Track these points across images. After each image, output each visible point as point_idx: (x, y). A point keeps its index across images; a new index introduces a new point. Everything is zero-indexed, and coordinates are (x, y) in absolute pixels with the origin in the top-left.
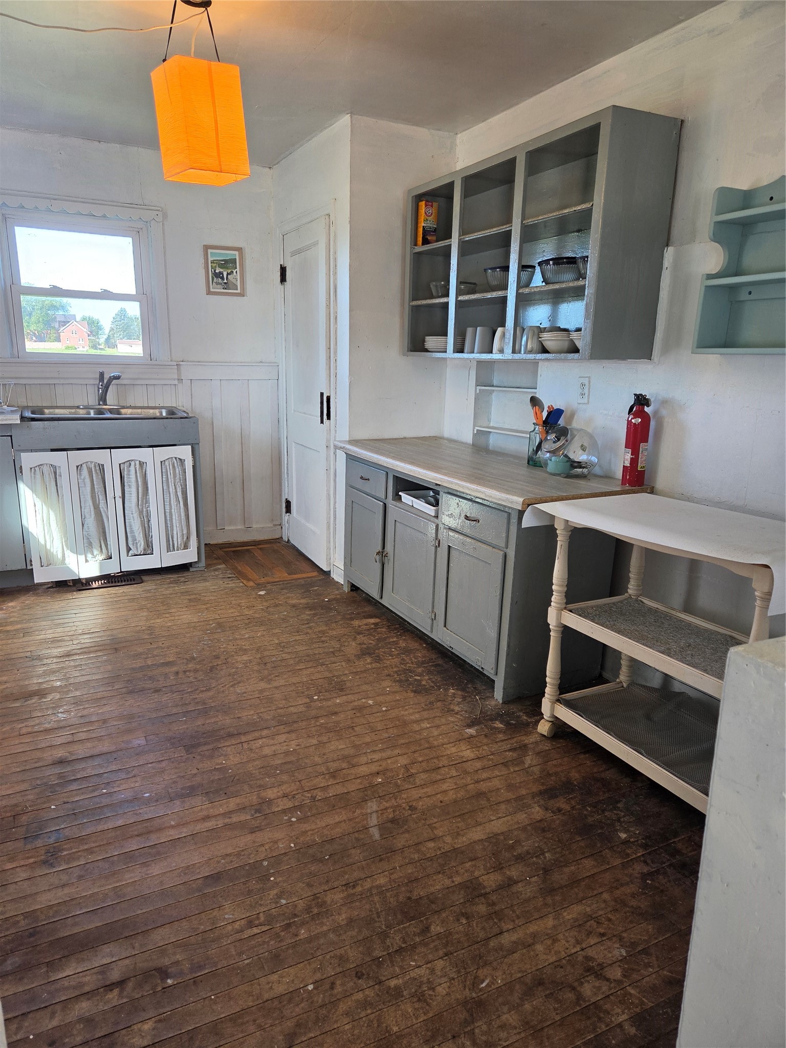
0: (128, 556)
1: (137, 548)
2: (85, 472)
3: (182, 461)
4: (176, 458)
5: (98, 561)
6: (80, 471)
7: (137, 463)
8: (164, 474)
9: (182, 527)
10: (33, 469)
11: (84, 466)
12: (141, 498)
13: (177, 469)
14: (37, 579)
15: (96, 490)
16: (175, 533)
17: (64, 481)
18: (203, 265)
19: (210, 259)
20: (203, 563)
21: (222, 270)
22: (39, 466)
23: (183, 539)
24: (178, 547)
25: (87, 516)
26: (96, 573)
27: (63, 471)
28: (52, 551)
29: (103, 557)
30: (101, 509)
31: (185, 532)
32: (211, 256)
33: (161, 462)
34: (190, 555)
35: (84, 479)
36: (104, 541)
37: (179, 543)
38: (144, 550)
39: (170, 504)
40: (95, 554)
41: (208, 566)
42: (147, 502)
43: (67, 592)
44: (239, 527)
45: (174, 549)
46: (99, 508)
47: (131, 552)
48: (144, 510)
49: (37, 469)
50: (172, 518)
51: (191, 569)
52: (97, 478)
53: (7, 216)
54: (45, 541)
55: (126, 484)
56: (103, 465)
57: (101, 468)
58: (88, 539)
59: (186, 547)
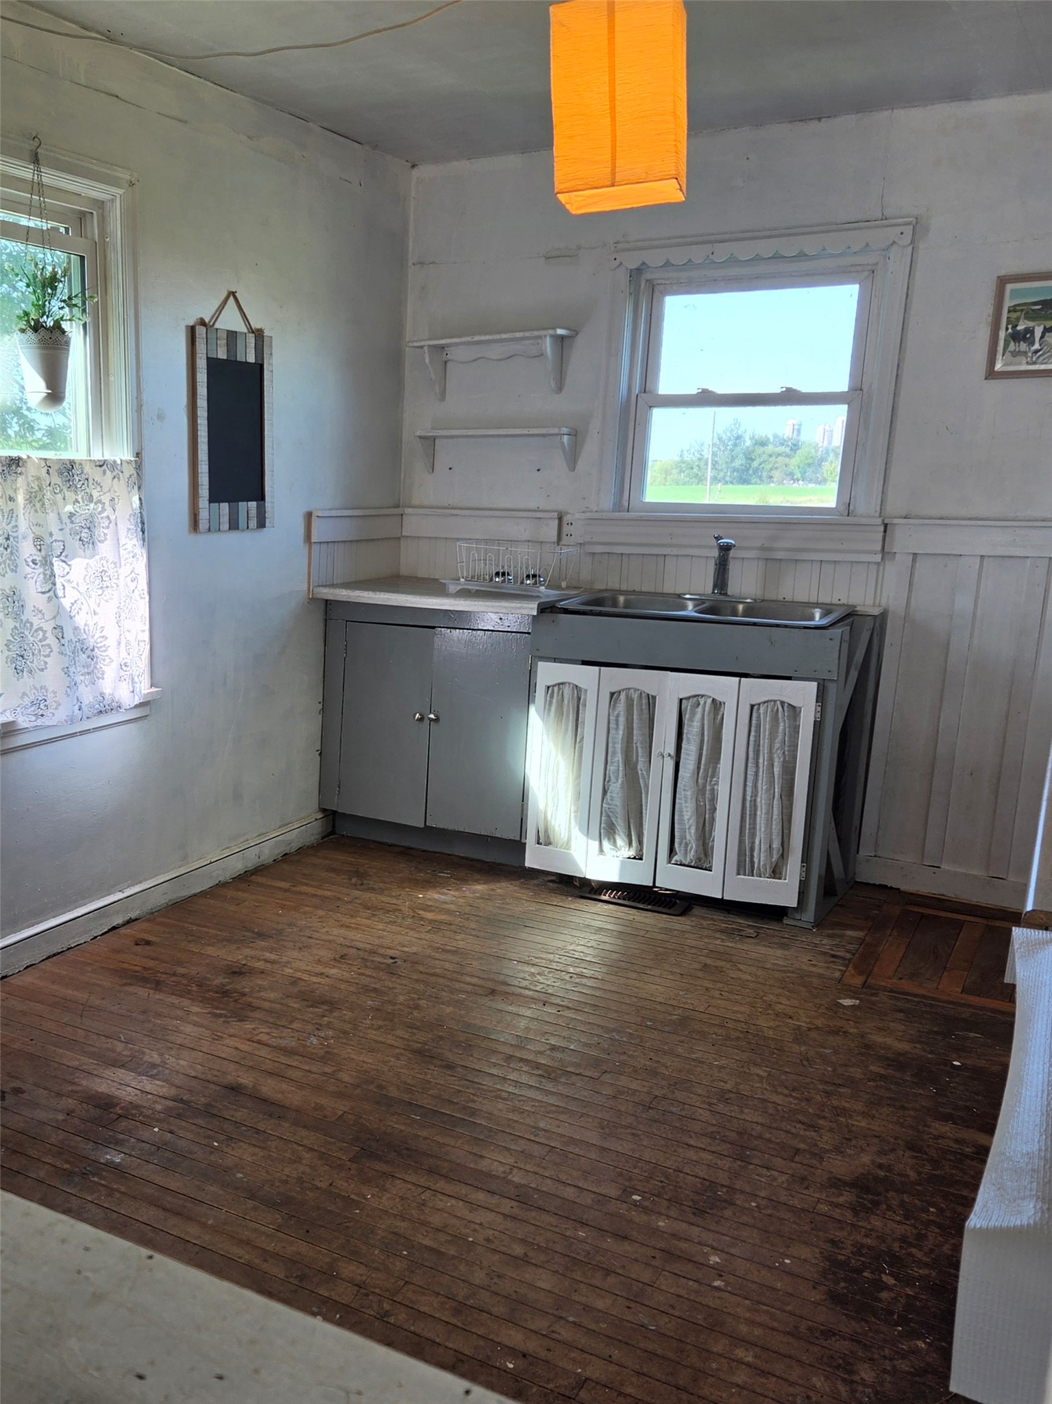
0: (669, 862)
1: (686, 853)
2: (621, 707)
3: (794, 711)
4: (782, 703)
5: (621, 858)
6: (615, 703)
7: (709, 701)
8: (753, 729)
9: (771, 835)
10: (551, 689)
11: (623, 696)
12: (705, 765)
13: (782, 724)
14: (530, 862)
15: (635, 738)
16: (757, 842)
17: (588, 715)
18: (990, 319)
19: (1008, 303)
20: (809, 915)
21: (1030, 324)
22: (559, 684)
23: (771, 857)
24: (759, 868)
25: (613, 779)
26: (614, 877)
27: (591, 699)
28: (553, 823)
29: (632, 853)
30: (640, 772)
31: (776, 844)
32: (1011, 298)
33: (752, 706)
34: (783, 893)
35: (618, 716)
36: (636, 827)
37: (762, 864)
38: (699, 859)
39: (755, 786)
40: (618, 846)
41: (819, 923)
42: (715, 773)
43: (567, 894)
44: (975, 872)
45: (753, 871)
46: (636, 768)
47: (676, 858)
48: (708, 788)
49: (556, 689)
50: (755, 814)
51: (786, 921)
52: (640, 719)
53: (655, 282)
54: (547, 805)
55: (684, 736)
56: (654, 698)
57: (651, 701)
58: (608, 816)
59: (776, 872)
